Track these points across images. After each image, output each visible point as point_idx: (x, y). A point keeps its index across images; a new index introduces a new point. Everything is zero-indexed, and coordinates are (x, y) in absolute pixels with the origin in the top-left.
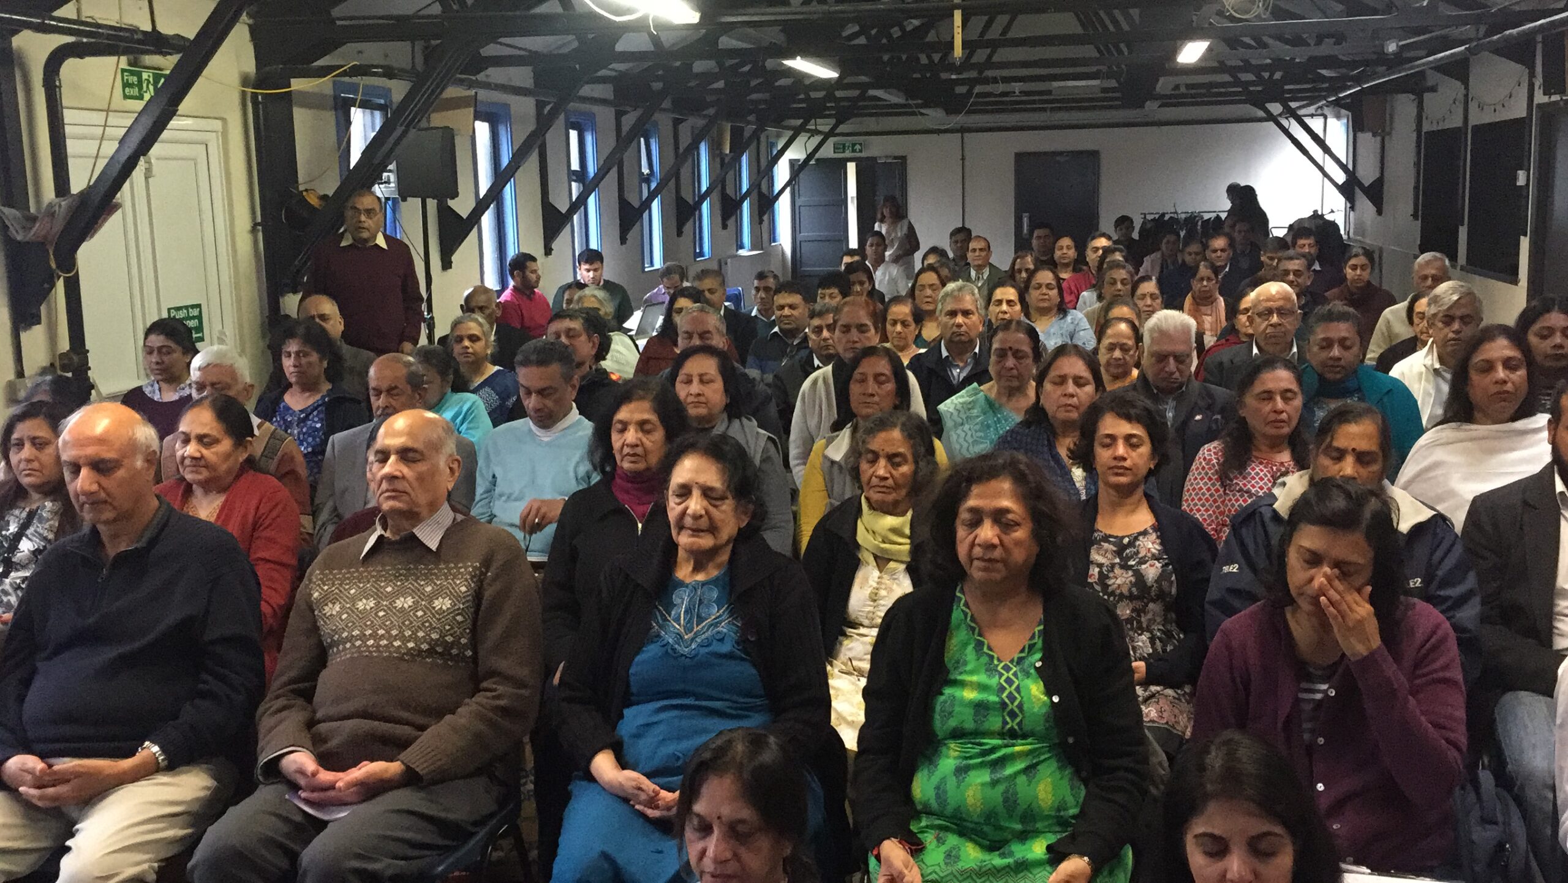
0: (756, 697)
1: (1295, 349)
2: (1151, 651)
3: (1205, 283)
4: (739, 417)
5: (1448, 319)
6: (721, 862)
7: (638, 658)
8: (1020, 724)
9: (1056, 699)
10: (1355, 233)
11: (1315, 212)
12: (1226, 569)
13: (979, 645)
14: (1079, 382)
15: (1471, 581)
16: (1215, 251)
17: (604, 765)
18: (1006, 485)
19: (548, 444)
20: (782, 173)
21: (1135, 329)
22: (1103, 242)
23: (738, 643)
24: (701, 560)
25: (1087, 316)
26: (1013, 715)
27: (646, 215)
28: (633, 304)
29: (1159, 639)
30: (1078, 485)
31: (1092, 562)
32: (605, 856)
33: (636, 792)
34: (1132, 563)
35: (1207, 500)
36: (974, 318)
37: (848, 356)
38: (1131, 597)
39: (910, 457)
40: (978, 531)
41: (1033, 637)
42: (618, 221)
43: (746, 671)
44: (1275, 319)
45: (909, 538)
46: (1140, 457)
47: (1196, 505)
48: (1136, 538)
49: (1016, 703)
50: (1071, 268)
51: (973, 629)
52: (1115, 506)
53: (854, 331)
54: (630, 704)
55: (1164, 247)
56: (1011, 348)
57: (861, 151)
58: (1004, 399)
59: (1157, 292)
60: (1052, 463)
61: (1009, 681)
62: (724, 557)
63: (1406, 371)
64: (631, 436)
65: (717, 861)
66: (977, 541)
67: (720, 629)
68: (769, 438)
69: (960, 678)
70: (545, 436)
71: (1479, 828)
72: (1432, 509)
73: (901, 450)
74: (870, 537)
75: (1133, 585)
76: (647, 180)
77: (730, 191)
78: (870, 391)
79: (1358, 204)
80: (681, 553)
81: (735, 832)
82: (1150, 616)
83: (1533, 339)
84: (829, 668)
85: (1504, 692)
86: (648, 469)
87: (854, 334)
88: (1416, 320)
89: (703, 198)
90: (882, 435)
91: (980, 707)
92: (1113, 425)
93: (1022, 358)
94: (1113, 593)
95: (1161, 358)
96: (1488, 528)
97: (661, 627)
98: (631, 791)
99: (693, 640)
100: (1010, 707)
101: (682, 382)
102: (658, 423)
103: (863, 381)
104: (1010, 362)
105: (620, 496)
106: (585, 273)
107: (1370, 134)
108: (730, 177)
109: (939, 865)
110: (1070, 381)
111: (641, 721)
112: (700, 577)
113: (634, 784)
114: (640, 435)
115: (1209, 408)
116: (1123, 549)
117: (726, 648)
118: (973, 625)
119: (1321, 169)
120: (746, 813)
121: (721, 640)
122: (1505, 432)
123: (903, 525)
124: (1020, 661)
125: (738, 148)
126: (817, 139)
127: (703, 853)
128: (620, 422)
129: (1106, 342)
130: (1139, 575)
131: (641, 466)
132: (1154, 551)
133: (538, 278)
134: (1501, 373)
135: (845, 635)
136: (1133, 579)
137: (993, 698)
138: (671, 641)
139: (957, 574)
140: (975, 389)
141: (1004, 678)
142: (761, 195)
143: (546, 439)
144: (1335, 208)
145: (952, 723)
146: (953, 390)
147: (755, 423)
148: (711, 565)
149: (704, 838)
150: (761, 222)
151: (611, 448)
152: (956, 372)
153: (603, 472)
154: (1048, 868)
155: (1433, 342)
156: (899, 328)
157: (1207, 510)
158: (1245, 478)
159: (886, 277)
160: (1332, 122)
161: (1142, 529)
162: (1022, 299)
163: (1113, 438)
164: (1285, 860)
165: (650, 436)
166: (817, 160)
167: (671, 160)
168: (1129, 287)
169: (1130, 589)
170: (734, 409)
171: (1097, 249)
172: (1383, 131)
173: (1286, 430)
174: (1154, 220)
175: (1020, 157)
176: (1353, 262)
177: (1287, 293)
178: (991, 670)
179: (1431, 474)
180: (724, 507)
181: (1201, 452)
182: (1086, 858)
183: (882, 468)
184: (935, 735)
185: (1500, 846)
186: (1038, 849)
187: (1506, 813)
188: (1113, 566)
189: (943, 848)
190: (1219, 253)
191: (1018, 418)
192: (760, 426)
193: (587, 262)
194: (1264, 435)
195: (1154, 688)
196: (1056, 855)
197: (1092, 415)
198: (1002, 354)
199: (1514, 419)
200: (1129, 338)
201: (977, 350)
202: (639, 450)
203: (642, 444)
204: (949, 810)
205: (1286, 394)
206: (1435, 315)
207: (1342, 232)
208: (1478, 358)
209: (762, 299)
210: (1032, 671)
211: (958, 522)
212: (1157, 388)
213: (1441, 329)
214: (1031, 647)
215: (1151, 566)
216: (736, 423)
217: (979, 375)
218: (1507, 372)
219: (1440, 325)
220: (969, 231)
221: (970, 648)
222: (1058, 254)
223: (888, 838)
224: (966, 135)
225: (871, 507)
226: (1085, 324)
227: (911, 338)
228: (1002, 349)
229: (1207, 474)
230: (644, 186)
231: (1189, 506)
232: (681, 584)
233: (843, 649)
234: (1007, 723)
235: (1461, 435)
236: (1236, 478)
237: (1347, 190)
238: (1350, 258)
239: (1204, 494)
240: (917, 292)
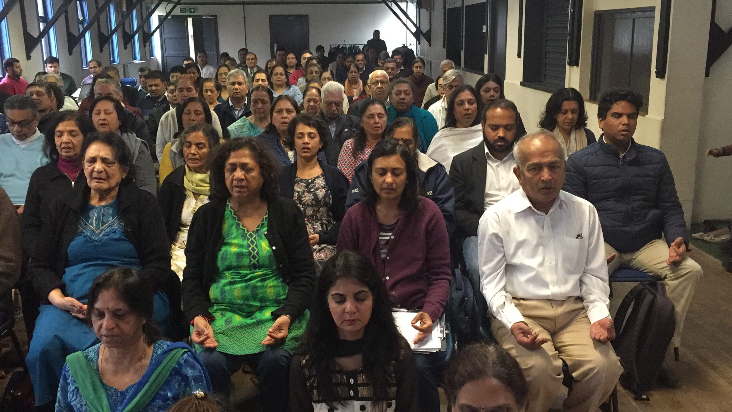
0: (135, 258)
1: (388, 100)
2: (321, 229)
3: (353, 74)
4: (126, 132)
5: (451, 87)
6: (110, 330)
7: (73, 243)
8: (257, 261)
9: (274, 248)
10: (420, 55)
11: (404, 45)
12: (353, 191)
13: (238, 225)
14: (288, 111)
15: (451, 191)
16: (358, 61)
17: (55, 296)
18: (247, 152)
19: (24, 149)
20: (154, 22)
21: (319, 91)
22: (308, 55)
23: (123, 233)
24: (103, 194)
25: (300, 89)
26: (254, 257)
27: (82, 40)
28: (77, 86)
29: (326, 224)
30: (291, 159)
31: (295, 191)
32: (56, 336)
33: (72, 307)
34: (312, 190)
35: (348, 165)
36: (244, 86)
37: (181, 103)
38: (312, 206)
39: (207, 145)
40: (235, 173)
41: (263, 220)
42: (67, 44)
43: (128, 246)
44: (380, 85)
45: (209, 184)
46: (315, 143)
47: (343, 167)
48: (314, 180)
49: (256, 252)
50: (295, 68)
51: (235, 218)
52: (305, 166)
53: (185, 91)
54: (67, 266)
55: (337, 59)
56: (259, 99)
57: (194, 12)
58: (258, 123)
59: (331, 77)
60: (279, 150)
61: (252, 242)
62: (114, 193)
63: (434, 109)
64: (65, 138)
65: (107, 329)
66: (234, 178)
67: (114, 227)
68: (142, 142)
69: (229, 241)
70: (23, 145)
71: (455, 293)
72: (436, 161)
73: (203, 141)
74: (190, 185)
75: (313, 200)
76: (82, 23)
77: (127, 30)
78: (192, 118)
79: (422, 42)
80: (92, 191)
81: (116, 315)
82: (321, 213)
83: (482, 93)
84: (173, 246)
85: (466, 237)
86: (75, 155)
87: (185, 93)
88: (439, 88)
89: (113, 32)
90: (193, 134)
91: (240, 255)
92: (303, 129)
93: (265, 103)
94: (304, 204)
95: (329, 104)
96: (459, 169)
97: (83, 228)
98: (69, 307)
99: (100, 233)
100: (253, 254)
101: (95, 114)
102: (79, 132)
103: (189, 113)
104: (260, 105)
105: (62, 169)
106: (49, 68)
107: (425, 10)
108: (127, 22)
109: (222, 326)
110: (285, 112)
111: (74, 273)
112: (103, 203)
113: (70, 303)
114: (70, 138)
115: (350, 126)
116: (309, 185)
117: (116, 236)
118: (235, 216)
119: (406, 25)
120: (121, 306)
121: (115, 232)
122: (468, 131)
123: (206, 178)
124: (257, 231)
125: (130, 7)
126: (171, 6)
127: (101, 327)
128: (59, 131)
129: (307, 98)
130: (315, 195)
131: (72, 154)
132: (322, 185)
133: (21, 71)
134: (467, 106)
135: (180, 230)
136: (313, 197)
137: (245, 250)
138: (88, 234)
139: (227, 195)
140: (244, 119)
141: (250, 240)
142: (144, 32)
143: (23, 146)
144: (412, 44)
145: (227, 263)
146: (234, 120)
147: (135, 135)
148: (108, 197)
149: (101, 319)
150: (145, 46)
151: (55, 145)
152: (236, 113)
153: (51, 157)
154: (272, 322)
155: (445, 97)
156: (209, 93)
157: (348, 169)
158: (363, 154)
159: (206, 72)
160: (410, 4)
161: (317, 176)
162: (269, 78)
163: (303, 134)
164: (369, 303)
165: (74, 138)
166: (173, 16)
167: (94, 11)
168: (319, 75)
169: (312, 202)
170: (123, 128)
171: (305, 58)
172: (431, 8)
173: (380, 131)
174: (335, 48)
175: (271, 17)
176: (416, 65)
177: (384, 74)
178: (244, 236)
179: (440, 150)
180: (113, 168)
181: (345, 144)
182: (288, 316)
183: (193, 150)
184: (218, 269)
185: (463, 299)
186: (267, 314)
187: (466, 284)
188: (304, 191)
189: (225, 318)
190: (360, 62)
191: (263, 130)
192: (137, 136)
193: (50, 63)
194: (371, 134)
195: (323, 246)
196: (275, 316)
197: (294, 124)
198: (256, 101)
199: (472, 125)
200: (317, 97)
201: (246, 102)
202: (70, 145)
203: (72, 142)
204: (227, 301)
205: (380, 115)
206: (445, 85)
207: (415, 54)
208: (457, 100)
209: (143, 81)
210: (263, 236)
211: (226, 170)
212: (328, 117)
213: (448, 91)
214: (262, 225)
215: (321, 191)
216: (125, 134)
217: (247, 114)
218: (469, 105)
219: (448, 89)
220: (247, 50)
221: (234, 227)
222: (288, 61)
223: (197, 316)
224: (246, 6)
225: (190, 170)
226: (299, 92)
227: (216, 98)
228: (255, 99)
229: (347, 153)
230: (81, 26)
231: (340, 167)
232: (93, 207)
233: (180, 237)
234: (252, 261)
235: (452, 132)
236: (360, 154)
237: (416, 35)
238: (415, 63)
239: (346, 162)
240: (219, 77)
